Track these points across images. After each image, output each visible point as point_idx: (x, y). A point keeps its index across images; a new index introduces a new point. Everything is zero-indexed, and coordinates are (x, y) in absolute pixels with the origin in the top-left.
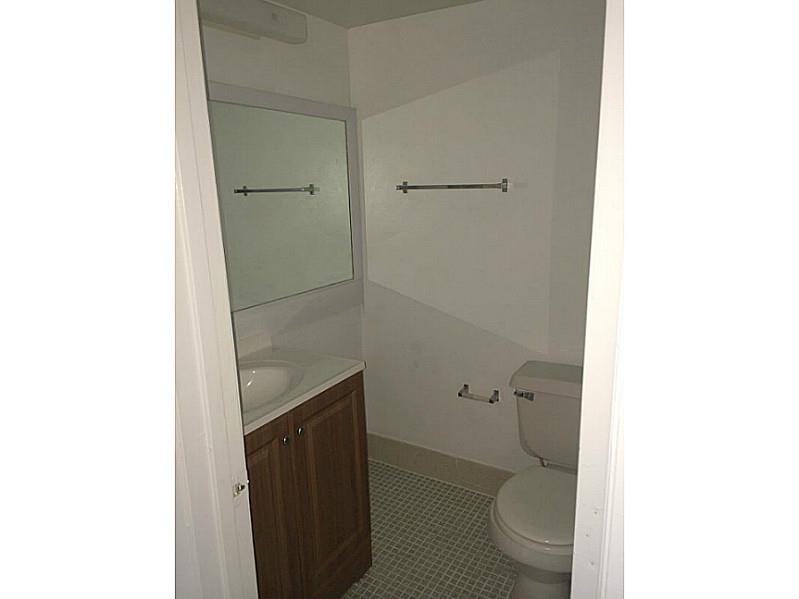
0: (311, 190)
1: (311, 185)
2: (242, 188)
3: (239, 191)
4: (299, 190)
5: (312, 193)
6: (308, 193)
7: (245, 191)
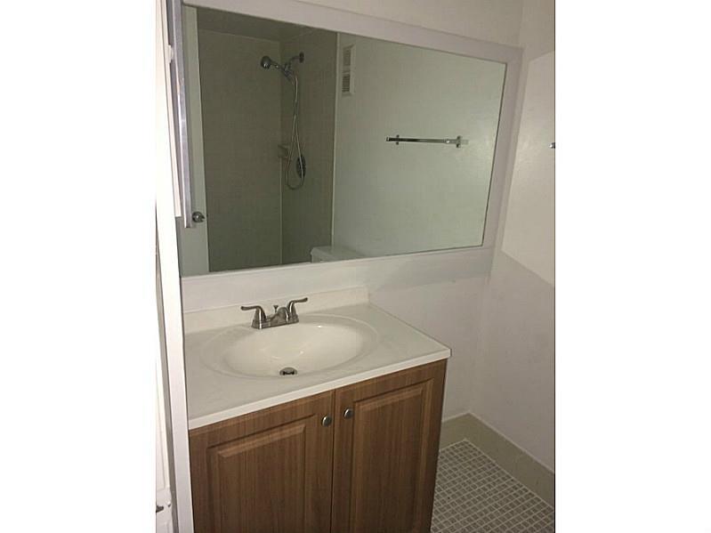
0: (458, 142)
1: (459, 138)
2: (395, 137)
3: (391, 140)
4: (444, 141)
5: (458, 146)
6: (455, 145)
7: (398, 140)
